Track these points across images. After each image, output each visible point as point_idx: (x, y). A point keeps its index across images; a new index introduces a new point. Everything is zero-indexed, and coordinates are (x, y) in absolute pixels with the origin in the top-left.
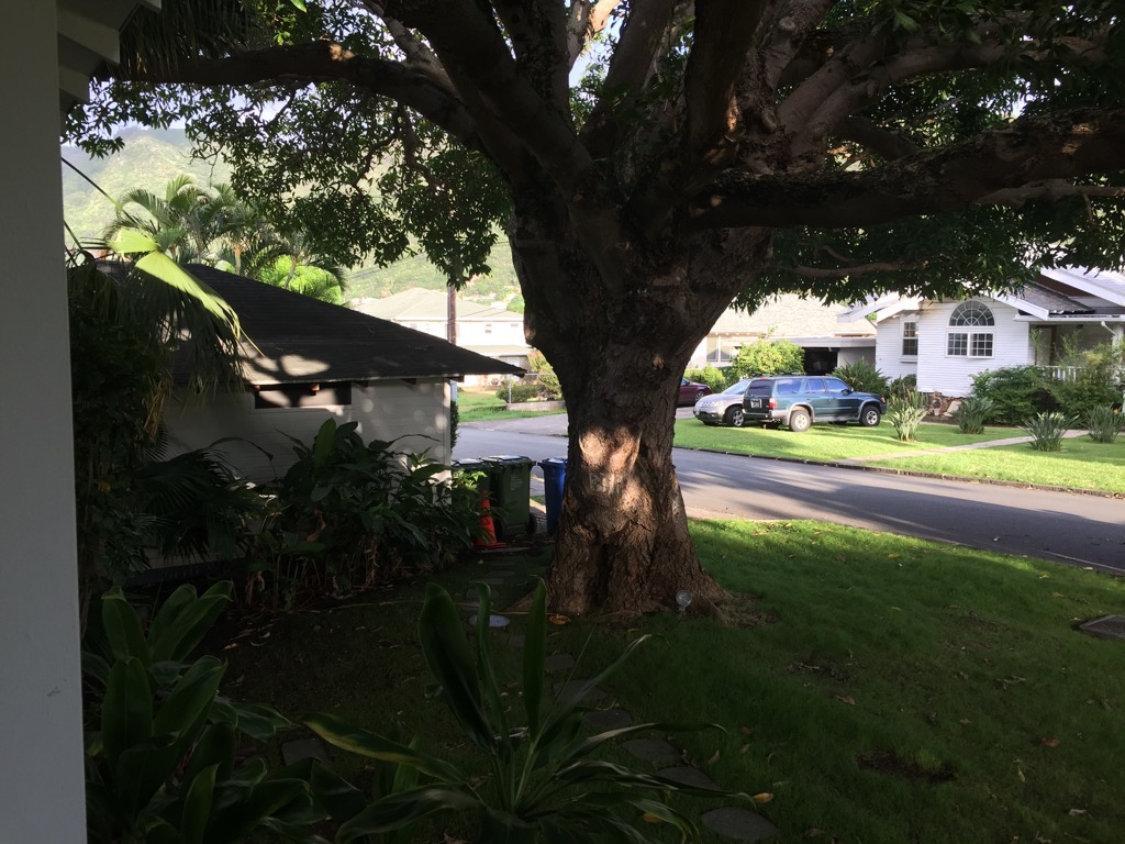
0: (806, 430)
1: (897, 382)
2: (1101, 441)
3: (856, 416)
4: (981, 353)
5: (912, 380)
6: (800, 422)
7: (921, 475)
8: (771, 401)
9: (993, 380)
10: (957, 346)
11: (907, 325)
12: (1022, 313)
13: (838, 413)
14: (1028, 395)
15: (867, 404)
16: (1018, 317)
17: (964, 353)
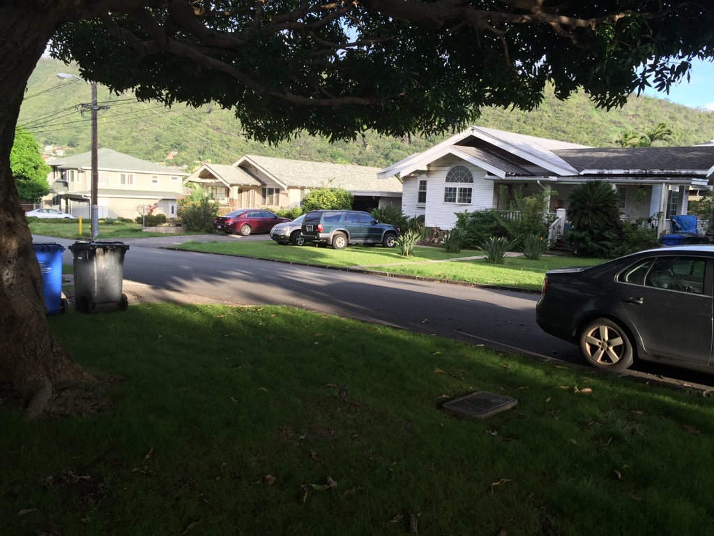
0: (343, 248)
1: (413, 220)
2: (532, 258)
3: (380, 240)
4: (465, 201)
5: (422, 219)
6: (340, 242)
7: (402, 277)
8: (320, 226)
9: (470, 219)
10: (449, 196)
11: (421, 182)
12: (490, 174)
13: (367, 237)
14: (491, 229)
15: (388, 232)
16: (487, 176)
17: (454, 201)
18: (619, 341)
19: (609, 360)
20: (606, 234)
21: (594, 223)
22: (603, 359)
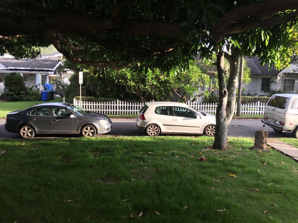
18: (30, 130)
19: (28, 136)
20: (21, 92)
21: (16, 88)
22: (27, 136)
